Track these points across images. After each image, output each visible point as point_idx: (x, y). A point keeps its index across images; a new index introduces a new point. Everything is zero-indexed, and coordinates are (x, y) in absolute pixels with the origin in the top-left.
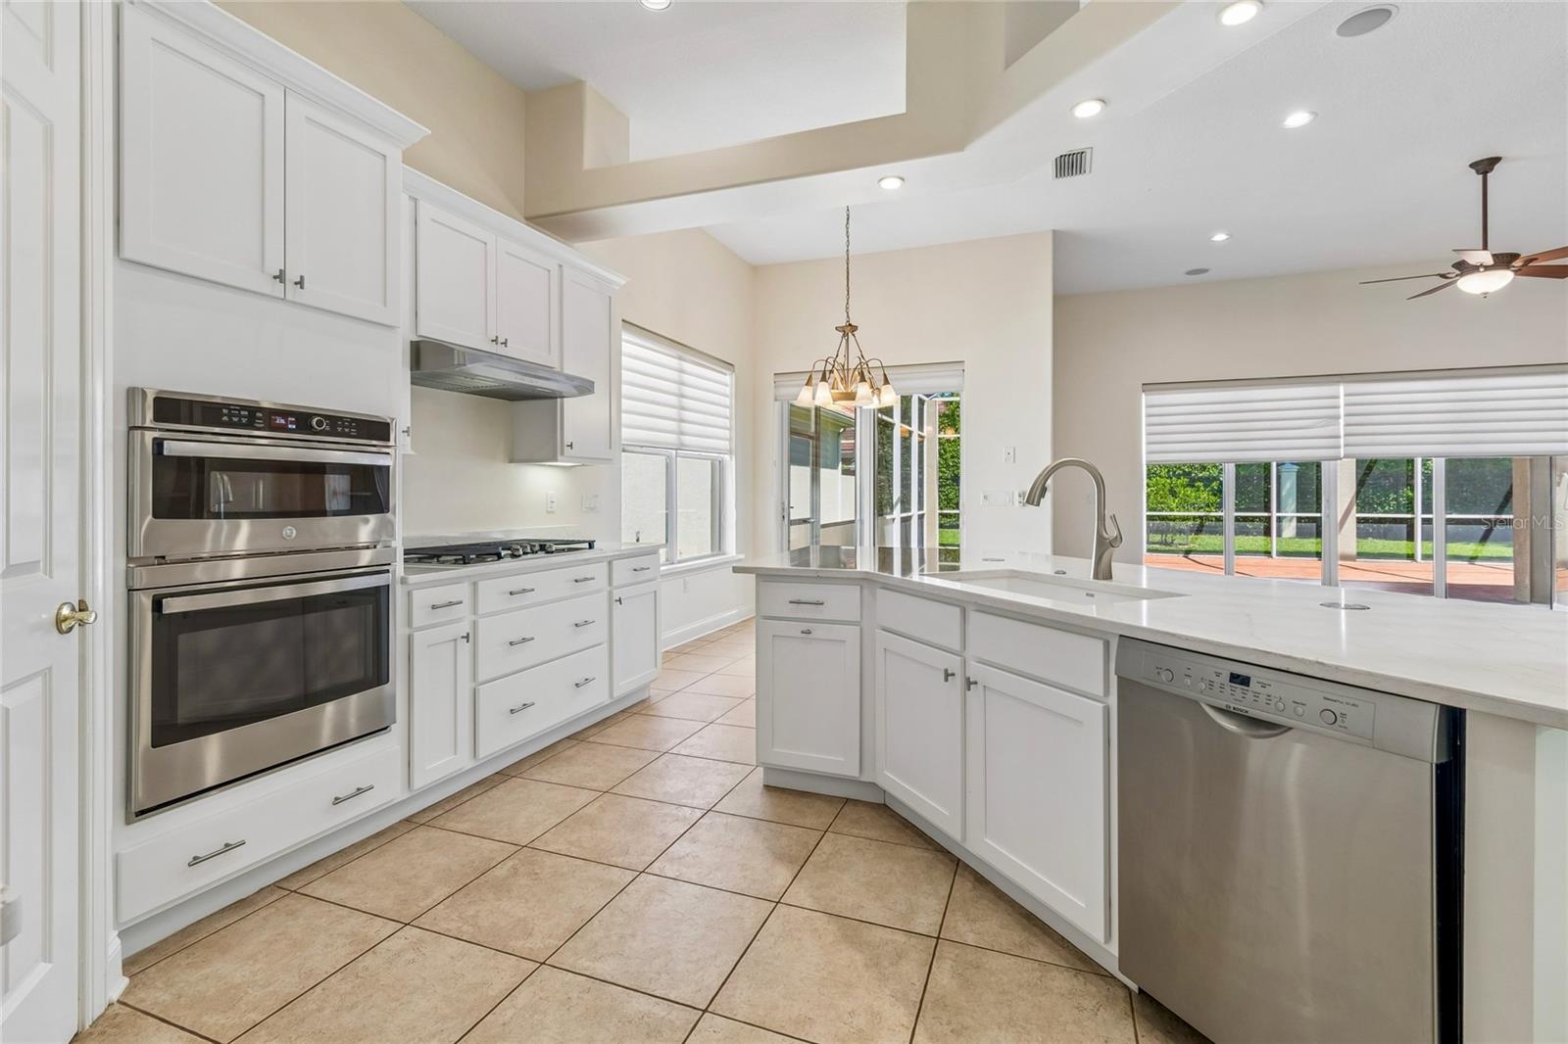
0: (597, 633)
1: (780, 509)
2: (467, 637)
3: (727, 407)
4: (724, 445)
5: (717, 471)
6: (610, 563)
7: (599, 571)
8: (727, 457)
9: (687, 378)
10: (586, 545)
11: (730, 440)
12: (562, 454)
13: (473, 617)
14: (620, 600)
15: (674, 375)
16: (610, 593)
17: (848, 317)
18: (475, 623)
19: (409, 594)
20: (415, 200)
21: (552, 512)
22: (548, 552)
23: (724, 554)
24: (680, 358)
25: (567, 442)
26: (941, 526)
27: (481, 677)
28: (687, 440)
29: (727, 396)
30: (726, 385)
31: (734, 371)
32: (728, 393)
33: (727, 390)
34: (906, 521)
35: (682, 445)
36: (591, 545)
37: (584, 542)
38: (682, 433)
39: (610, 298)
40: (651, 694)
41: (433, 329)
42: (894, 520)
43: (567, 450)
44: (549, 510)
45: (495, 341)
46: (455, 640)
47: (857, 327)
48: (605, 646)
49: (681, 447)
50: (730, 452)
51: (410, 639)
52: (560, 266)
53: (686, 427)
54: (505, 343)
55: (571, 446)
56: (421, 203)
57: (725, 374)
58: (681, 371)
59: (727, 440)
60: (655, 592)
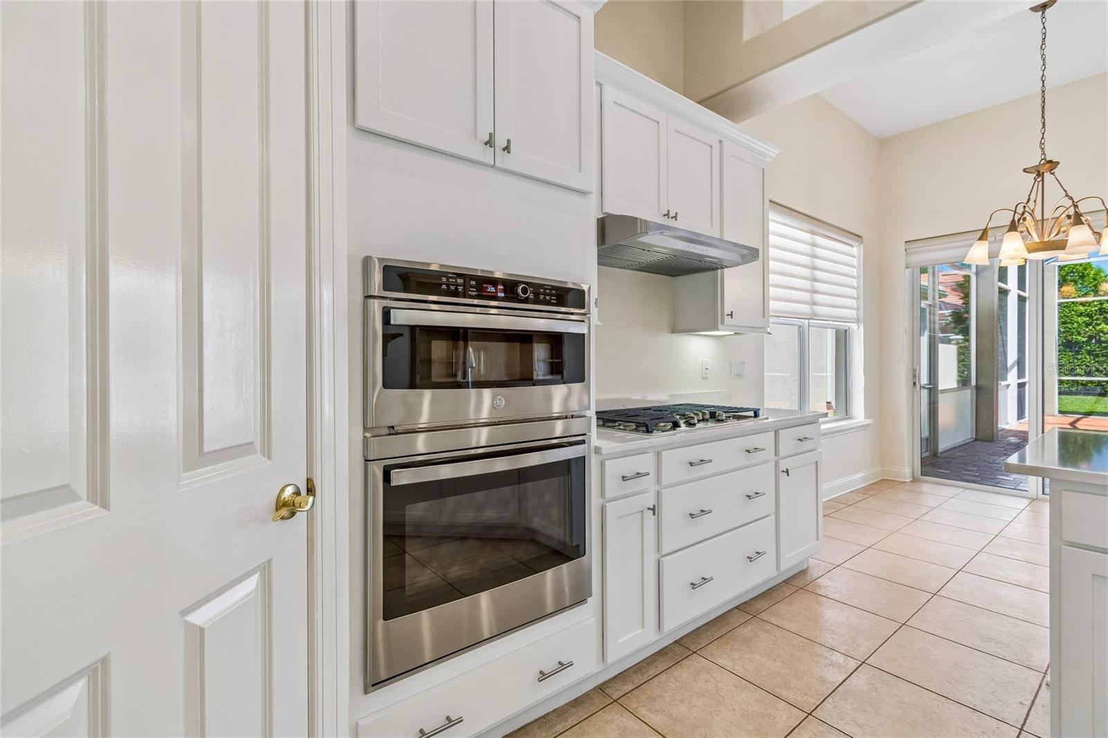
0: (765, 505)
1: (911, 375)
2: (653, 509)
3: (854, 277)
4: (852, 313)
5: (842, 339)
6: (776, 432)
7: (767, 440)
8: (854, 326)
9: (819, 251)
10: (751, 414)
11: (858, 309)
12: (723, 323)
13: (657, 488)
14: (787, 472)
15: (807, 248)
16: (777, 463)
17: (1044, 154)
18: (658, 494)
19: (602, 464)
20: (601, 85)
21: (707, 378)
22: (719, 420)
23: (850, 418)
24: (813, 233)
25: (727, 311)
26: (1060, 393)
27: (665, 550)
28: (818, 309)
29: (855, 267)
30: (854, 257)
31: (862, 242)
32: (855, 264)
33: (855, 261)
34: (1021, 386)
35: (815, 314)
36: (756, 415)
37: (748, 410)
38: (814, 303)
39: (763, 170)
40: (810, 565)
41: (616, 207)
42: (1008, 386)
43: (727, 319)
44: (704, 375)
45: (667, 215)
46: (642, 511)
47: (1058, 163)
48: (773, 517)
49: (814, 316)
50: (858, 321)
51: (603, 510)
52: (720, 141)
53: (818, 298)
54: (675, 217)
55: (731, 315)
56: (606, 88)
57: (852, 246)
58: (814, 245)
59: (854, 309)
60: (817, 462)
